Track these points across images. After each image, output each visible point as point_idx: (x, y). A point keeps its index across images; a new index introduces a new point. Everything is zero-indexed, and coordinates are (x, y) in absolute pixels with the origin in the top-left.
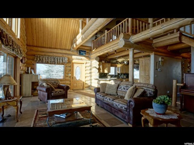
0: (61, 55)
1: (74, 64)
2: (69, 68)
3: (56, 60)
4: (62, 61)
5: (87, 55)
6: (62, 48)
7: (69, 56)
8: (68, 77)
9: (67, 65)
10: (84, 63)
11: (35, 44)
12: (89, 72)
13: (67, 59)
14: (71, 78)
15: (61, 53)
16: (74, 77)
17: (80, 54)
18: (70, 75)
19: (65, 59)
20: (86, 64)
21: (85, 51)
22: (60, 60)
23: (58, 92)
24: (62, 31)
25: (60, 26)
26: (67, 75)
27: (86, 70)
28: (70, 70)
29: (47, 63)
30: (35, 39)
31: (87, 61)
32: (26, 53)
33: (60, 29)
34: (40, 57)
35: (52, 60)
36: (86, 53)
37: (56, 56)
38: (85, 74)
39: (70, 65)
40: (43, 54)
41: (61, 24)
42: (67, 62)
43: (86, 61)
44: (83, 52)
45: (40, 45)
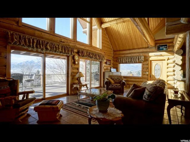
0: (138, 54)
1: (152, 61)
2: (146, 66)
3: (133, 59)
4: (139, 59)
5: (169, 50)
6: (139, 47)
7: (146, 54)
8: (145, 75)
9: (144, 63)
10: (165, 60)
11: (118, 49)
12: (172, 69)
13: (143, 57)
14: (149, 76)
15: (138, 53)
16: (152, 75)
17: (159, 50)
18: (147, 73)
19: (141, 58)
20: (168, 60)
21: (166, 45)
22: (136, 59)
23: (114, 86)
24: (134, 32)
25: (131, 29)
26: (144, 73)
27: (168, 68)
28: (148, 68)
29: (126, 63)
30: (117, 45)
31: (170, 57)
32: (113, 57)
33: (131, 31)
34: (121, 58)
35: (130, 60)
36: (168, 47)
37: (133, 56)
38: (167, 72)
39: (147, 63)
40: (123, 56)
41: (131, 27)
42: (144, 60)
43: (168, 57)
44: (163, 47)
45: (121, 49)
